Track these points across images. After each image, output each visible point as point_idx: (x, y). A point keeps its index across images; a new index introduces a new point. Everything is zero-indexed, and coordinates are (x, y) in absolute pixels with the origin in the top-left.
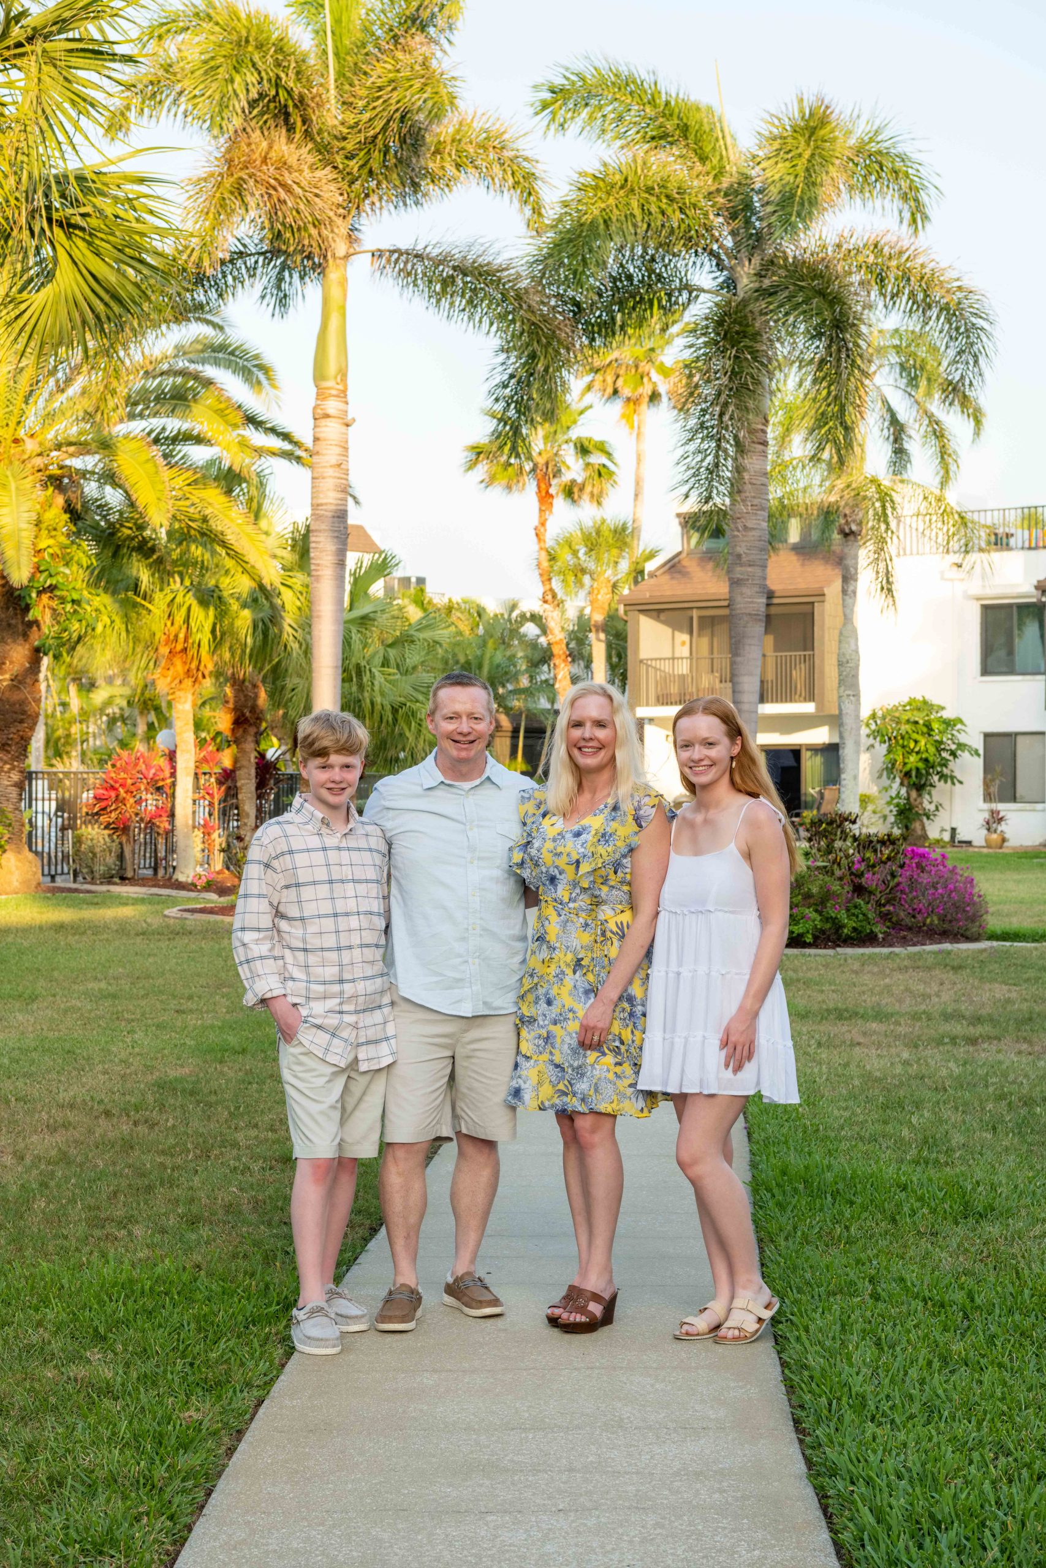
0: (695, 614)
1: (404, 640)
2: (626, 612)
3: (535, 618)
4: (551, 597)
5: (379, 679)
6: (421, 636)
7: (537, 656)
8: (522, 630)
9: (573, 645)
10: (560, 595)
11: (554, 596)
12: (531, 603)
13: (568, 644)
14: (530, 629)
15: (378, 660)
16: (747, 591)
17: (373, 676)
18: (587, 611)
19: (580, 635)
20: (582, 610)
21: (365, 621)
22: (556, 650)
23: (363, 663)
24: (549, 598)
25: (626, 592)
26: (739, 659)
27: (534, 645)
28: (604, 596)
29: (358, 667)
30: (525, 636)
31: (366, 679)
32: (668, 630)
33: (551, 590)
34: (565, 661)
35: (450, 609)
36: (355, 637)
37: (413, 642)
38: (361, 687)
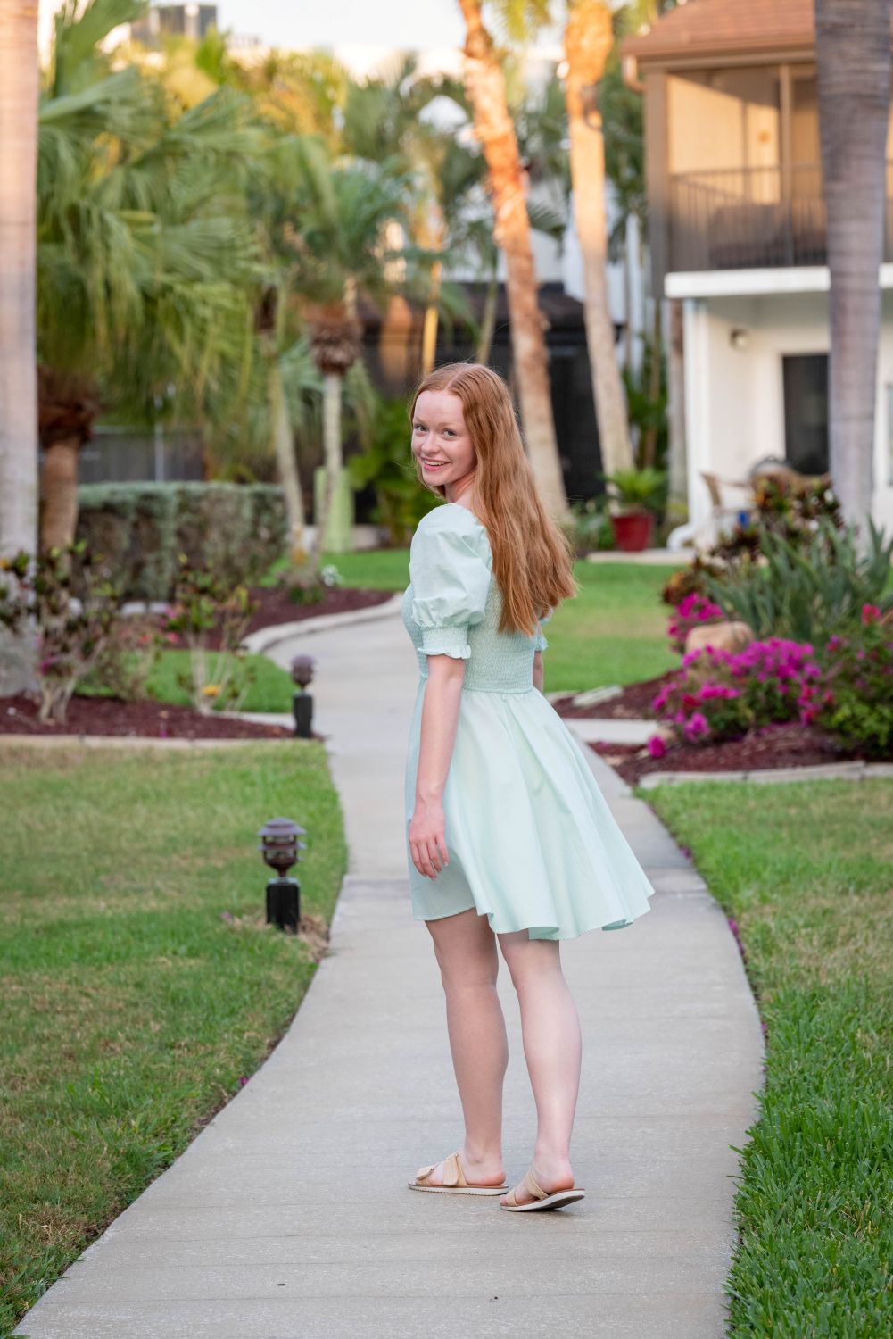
0: (785, 75)
1: (165, 153)
2: (641, 75)
3: (451, 88)
4: (480, 45)
5: (122, 236)
6: (200, 141)
7: (460, 169)
8: (426, 114)
9: (535, 144)
10: (500, 38)
11: (489, 42)
12: (441, 60)
13: (522, 145)
14: (443, 112)
15: (113, 195)
16: (853, 49)
17: (105, 230)
18: (563, 70)
19: (550, 122)
20: (554, 66)
21: (87, 120)
22: (496, 157)
23: (84, 203)
24: (478, 46)
25: (644, 30)
26: (839, 187)
27: (450, 144)
28: (596, 41)
29: (74, 213)
30: (429, 126)
31: (93, 235)
32: (730, 106)
33: (482, 31)
34: (515, 179)
35: (271, 70)
36: (65, 153)
37: (185, 155)
38: (84, 253)
